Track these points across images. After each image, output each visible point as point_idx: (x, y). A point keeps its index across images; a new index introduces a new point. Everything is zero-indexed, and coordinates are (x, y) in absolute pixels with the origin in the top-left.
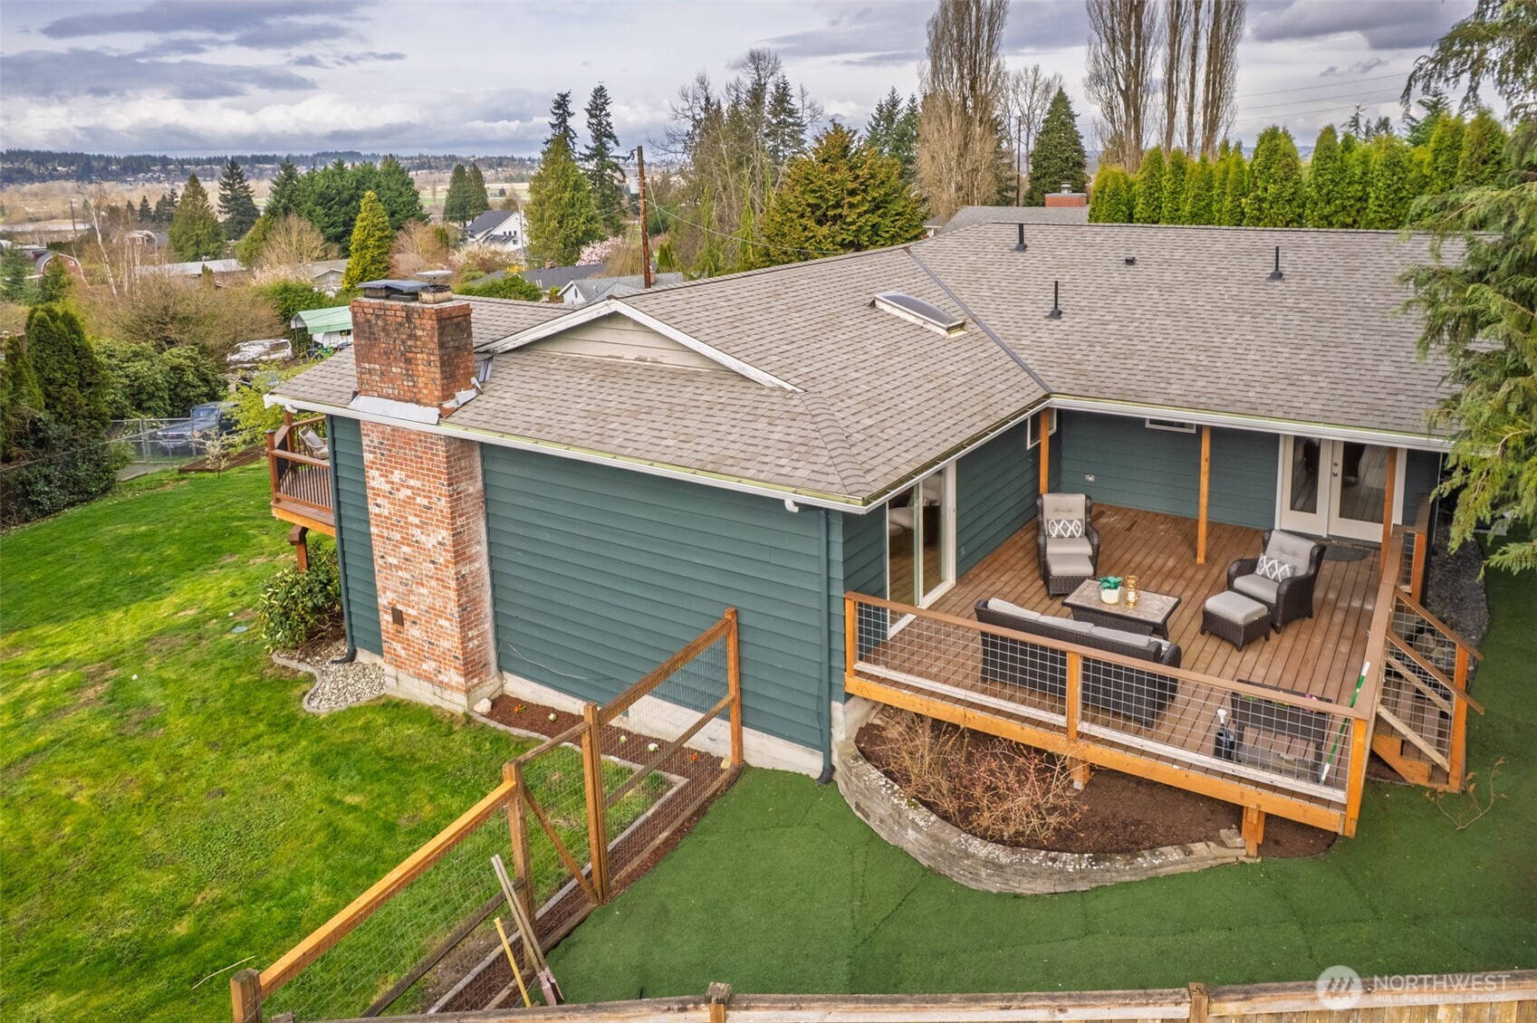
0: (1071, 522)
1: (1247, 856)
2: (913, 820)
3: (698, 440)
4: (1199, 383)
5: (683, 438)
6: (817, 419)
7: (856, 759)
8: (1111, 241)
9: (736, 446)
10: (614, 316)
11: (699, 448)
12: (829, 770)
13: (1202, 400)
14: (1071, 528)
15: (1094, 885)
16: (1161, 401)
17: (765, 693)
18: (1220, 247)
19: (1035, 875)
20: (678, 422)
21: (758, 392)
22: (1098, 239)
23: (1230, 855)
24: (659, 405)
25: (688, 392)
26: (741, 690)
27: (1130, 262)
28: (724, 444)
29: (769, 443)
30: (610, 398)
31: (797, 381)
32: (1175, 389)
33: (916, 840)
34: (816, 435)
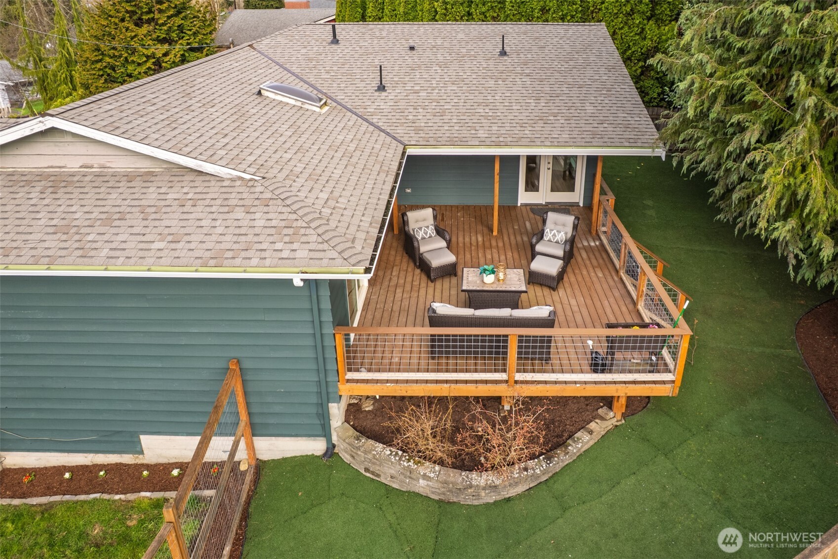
0: (428, 227)
1: (617, 421)
2: (425, 475)
3: (187, 238)
4: (494, 128)
5: (170, 238)
6: (288, 202)
7: (358, 439)
8: (392, 34)
9: (228, 238)
10: (52, 131)
11: (192, 246)
12: (331, 447)
13: (501, 139)
14: (429, 232)
15: (550, 474)
16: (477, 143)
17: (271, 411)
18: (461, 36)
19: (517, 484)
20: (157, 223)
21: (219, 184)
22: (384, 34)
23: (609, 424)
24: (129, 209)
25: (152, 194)
26: (249, 414)
27: (412, 48)
28: (214, 238)
29: (257, 231)
30: (73, 209)
31: (252, 170)
32: (482, 134)
33: (428, 485)
34: (294, 216)
